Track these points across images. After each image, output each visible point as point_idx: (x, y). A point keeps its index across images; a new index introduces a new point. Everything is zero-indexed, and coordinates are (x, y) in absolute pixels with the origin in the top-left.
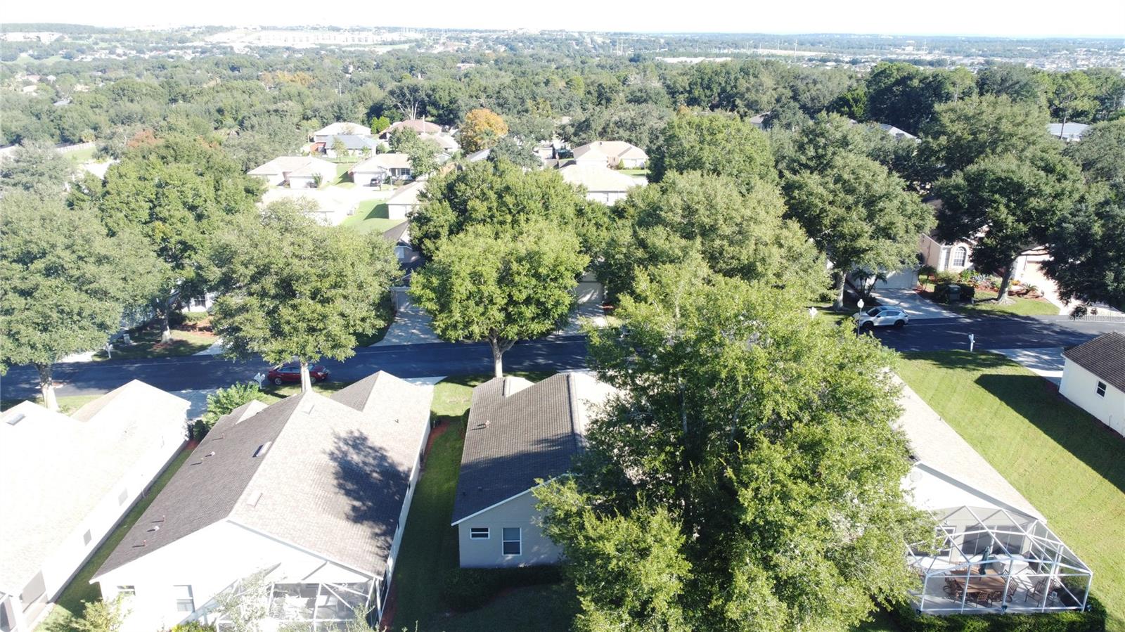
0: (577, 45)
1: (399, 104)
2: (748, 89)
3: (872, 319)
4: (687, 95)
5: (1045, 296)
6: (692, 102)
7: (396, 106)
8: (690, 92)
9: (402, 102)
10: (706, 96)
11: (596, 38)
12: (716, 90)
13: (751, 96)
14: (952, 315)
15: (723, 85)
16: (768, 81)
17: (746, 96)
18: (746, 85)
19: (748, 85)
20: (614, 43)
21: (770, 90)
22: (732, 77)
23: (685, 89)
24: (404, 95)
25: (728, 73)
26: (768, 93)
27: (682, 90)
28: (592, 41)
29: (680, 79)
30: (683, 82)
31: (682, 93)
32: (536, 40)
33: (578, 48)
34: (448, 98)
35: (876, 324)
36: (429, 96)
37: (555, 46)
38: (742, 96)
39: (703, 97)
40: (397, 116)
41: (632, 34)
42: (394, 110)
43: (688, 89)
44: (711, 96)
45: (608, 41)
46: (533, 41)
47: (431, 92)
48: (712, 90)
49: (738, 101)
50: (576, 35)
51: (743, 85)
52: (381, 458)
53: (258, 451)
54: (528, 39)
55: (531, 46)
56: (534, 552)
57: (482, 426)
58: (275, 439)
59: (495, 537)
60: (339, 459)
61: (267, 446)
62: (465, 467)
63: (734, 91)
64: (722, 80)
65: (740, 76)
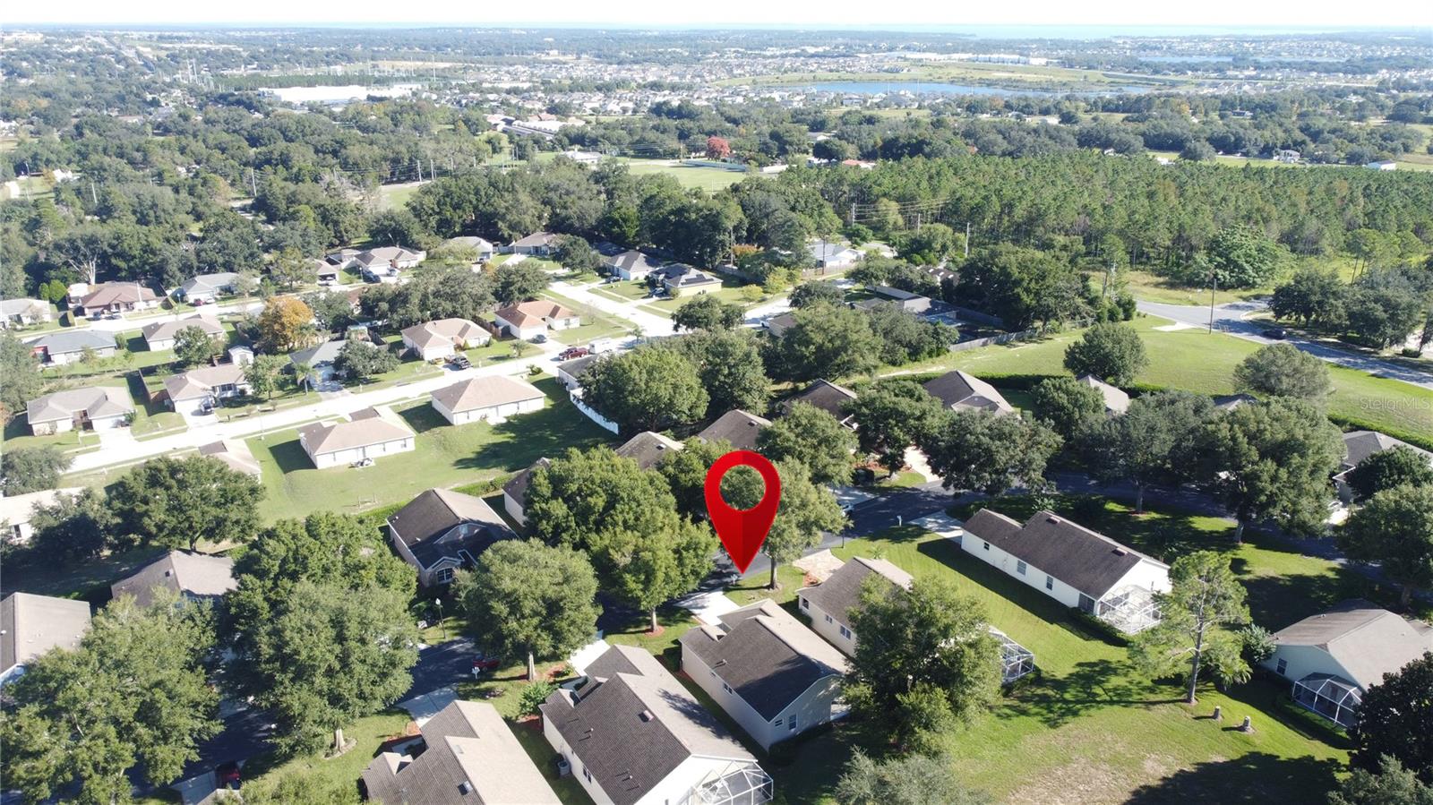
0: (118, 62)
1: (71, 261)
5: (913, 468)
6: (445, 224)
7: (66, 264)
8: (439, 213)
9: (75, 258)
10: (459, 217)
11: (140, 48)
13: (513, 217)
14: (874, 496)
16: (524, 195)
17: (508, 217)
18: (502, 203)
19: (506, 203)
21: (530, 207)
22: (483, 193)
23: (433, 209)
24: (77, 249)
25: (476, 189)
26: (529, 212)
27: (430, 212)
28: (139, 55)
34: (139, 246)
36: (113, 247)
39: (456, 218)
40: (69, 274)
42: (64, 269)
43: (438, 210)
47: (115, 242)
48: (463, 210)
49: (501, 225)
52: (684, 700)
53: (644, 718)
54: (32, 54)
55: (46, 66)
56: (803, 724)
57: (720, 664)
58: (647, 708)
59: (786, 723)
60: (677, 708)
61: (646, 713)
62: (739, 691)
63: (490, 209)
64: (472, 197)
65: (491, 191)
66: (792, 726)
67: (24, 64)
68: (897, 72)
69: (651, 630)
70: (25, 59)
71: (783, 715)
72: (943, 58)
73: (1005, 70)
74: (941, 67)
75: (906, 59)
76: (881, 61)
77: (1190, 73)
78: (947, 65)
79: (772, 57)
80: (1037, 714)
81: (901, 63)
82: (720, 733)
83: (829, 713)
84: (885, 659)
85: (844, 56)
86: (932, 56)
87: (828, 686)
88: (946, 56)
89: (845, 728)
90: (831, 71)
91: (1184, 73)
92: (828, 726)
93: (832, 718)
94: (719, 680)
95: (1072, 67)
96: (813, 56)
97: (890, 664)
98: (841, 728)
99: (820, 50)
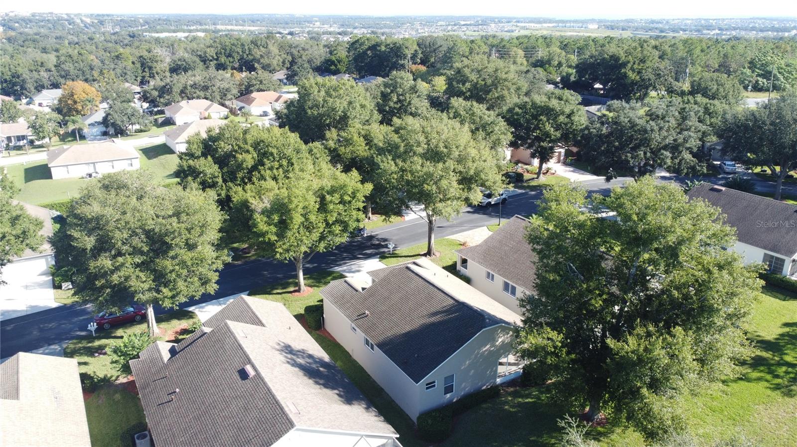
0: (70, 24)
2: (261, 56)
3: (490, 200)
4: (215, 62)
5: (557, 173)
6: (221, 67)
8: (217, 60)
10: (230, 62)
11: (84, 18)
12: (237, 57)
13: (265, 61)
14: (523, 191)
15: (241, 53)
16: (274, 49)
17: (262, 61)
18: (259, 53)
19: (261, 53)
20: (101, 23)
21: (277, 56)
22: (246, 47)
23: (213, 57)
25: (243, 45)
26: (276, 58)
27: (211, 58)
28: (82, 21)
29: (208, 50)
30: (211, 52)
31: (211, 61)
32: (30, 21)
33: (71, 27)
35: (493, 203)
37: (50, 25)
38: (258, 62)
39: (228, 63)
41: (113, 15)
43: (216, 57)
44: (232, 62)
45: (96, 21)
46: (28, 22)
48: (233, 58)
49: (256, 65)
50: (66, 17)
51: (257, 53)
52: (310, 356)
53: (243, 375)
54: (22, 20)
55: (28, 26)
56: (462, 388)
57: (362, 316)
58: (250, 362)
59: (440, 385)
60: (295, 364)
61: (249, 368)
62: (381, 346)
63: (251, 57)
64: (240, 50)
65: (252, 46)
66: (449, 389)
67: (17, 25)
68: (512, 32)
69: (299, 291)
70: (18, 22)
71: (437, 374)
72: (538, 26)
73: (574, 31)
74: (537, 30)
75: (517, 26)
76: (503, 27)
77: (681, 32)
78: (541, 29)
79: (441, 26)
80: (759, 379)
81: (514, 28)
82: (349, 398)
83: (495, 375)
84: (581, 294)
85: (482, 25)
86: (532, 25)
87: (494, 340)
88: (540, 25)
89: (515, 395)
90: (474, 31)
91: (679, 32)
92: (494, 392)
93: (498, 381)
94: (361, 335)
95: (613, 29)
96: (464, 25)
97: (587, 303)
98: (510, 394)
99: (469, 23)
